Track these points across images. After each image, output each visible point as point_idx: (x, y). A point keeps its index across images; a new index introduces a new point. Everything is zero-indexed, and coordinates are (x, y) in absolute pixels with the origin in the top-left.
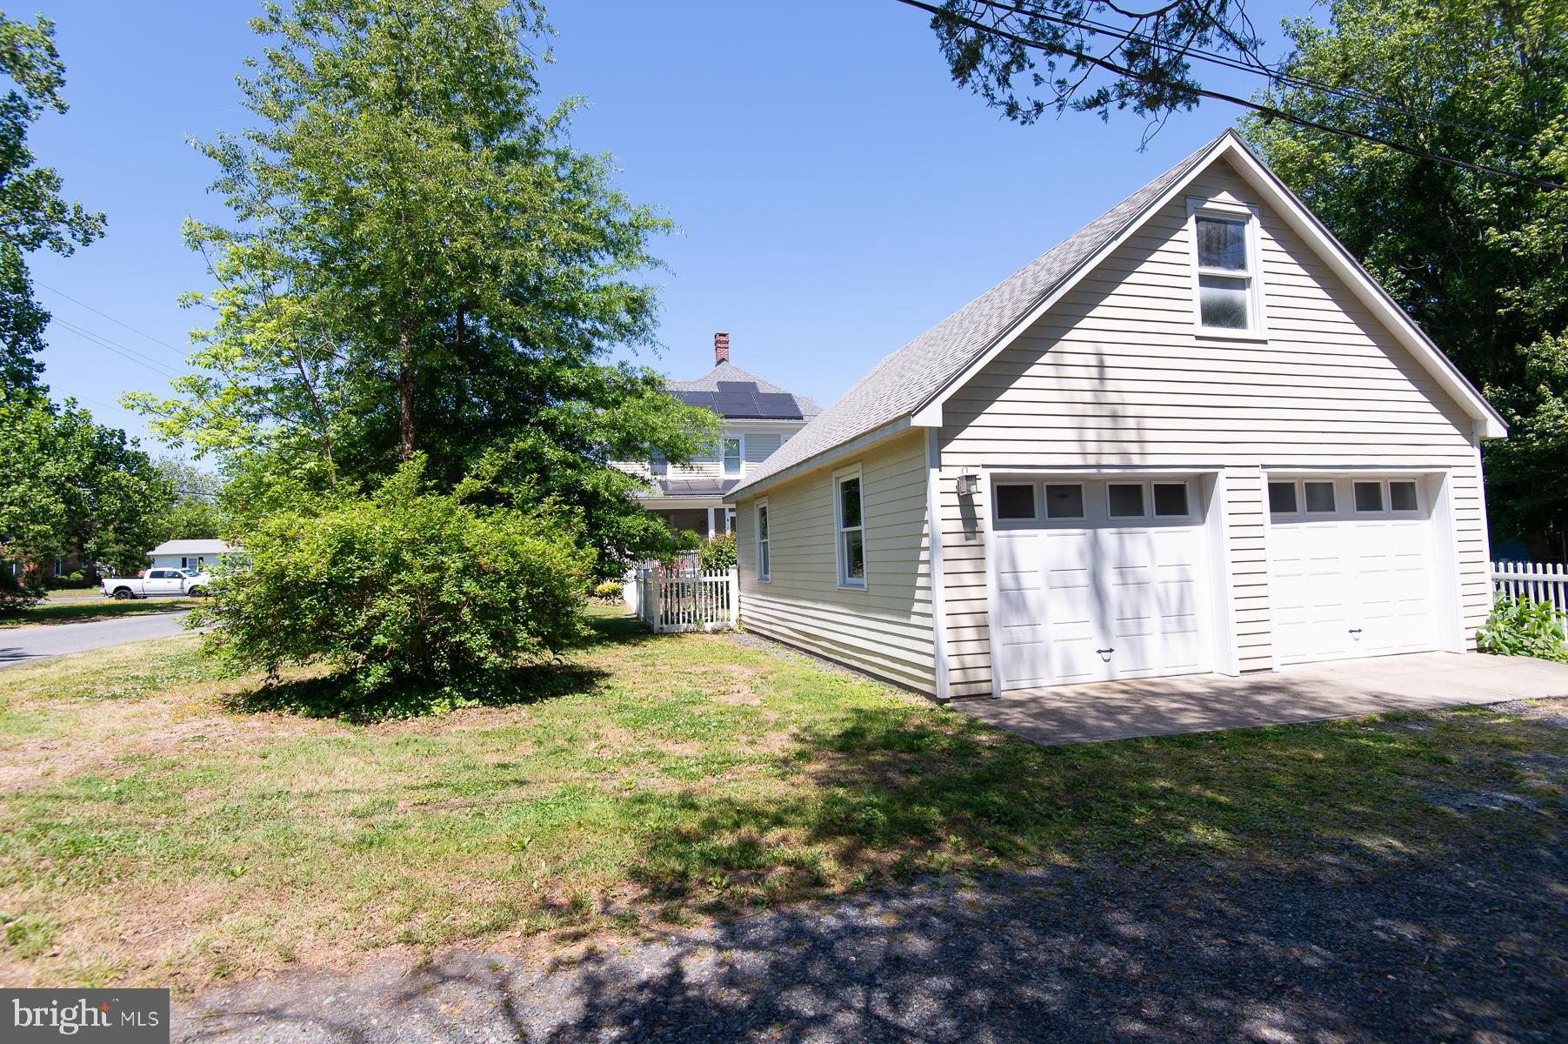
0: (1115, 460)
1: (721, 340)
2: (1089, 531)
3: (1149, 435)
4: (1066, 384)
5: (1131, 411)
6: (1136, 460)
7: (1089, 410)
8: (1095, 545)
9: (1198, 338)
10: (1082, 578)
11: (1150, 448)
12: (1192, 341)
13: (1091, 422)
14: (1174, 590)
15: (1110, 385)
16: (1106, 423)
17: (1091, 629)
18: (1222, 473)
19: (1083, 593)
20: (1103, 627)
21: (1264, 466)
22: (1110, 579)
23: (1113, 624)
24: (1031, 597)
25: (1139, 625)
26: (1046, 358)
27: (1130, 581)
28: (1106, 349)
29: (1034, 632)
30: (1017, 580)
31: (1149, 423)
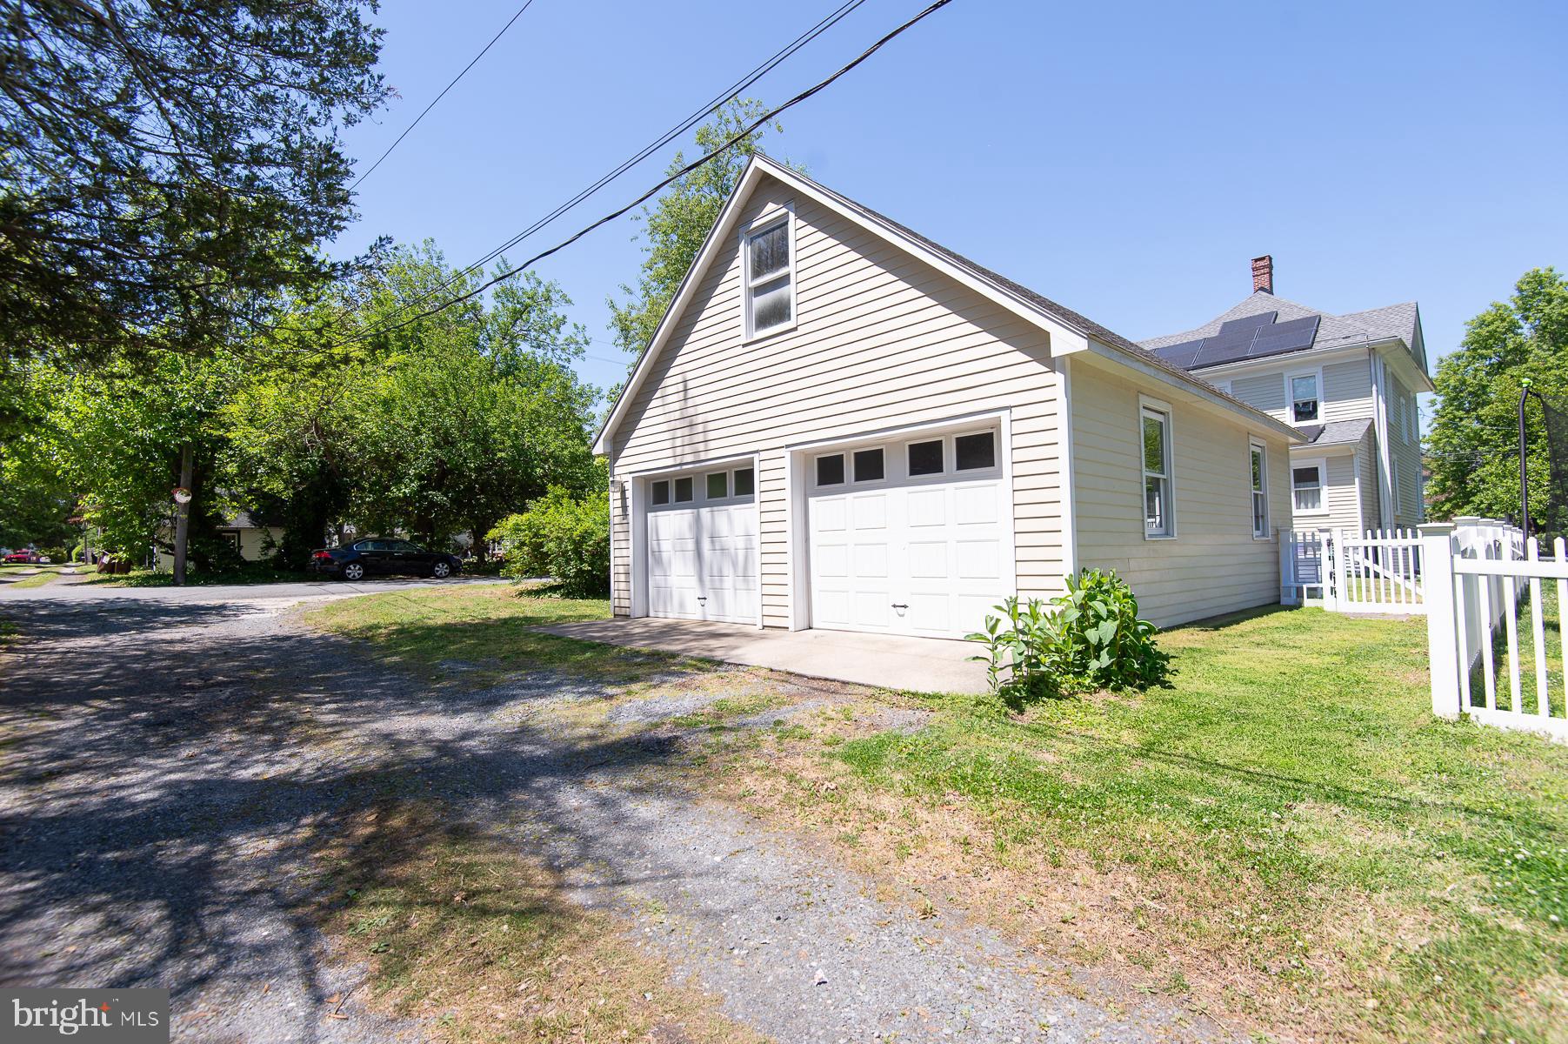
0: (689, 458)
1: (1264, 267)
2: (695, 511)
3: (711, 435)
4: (668, 409)
5: (700, 419)
6: (703, 456)
7: (678, 424)
8: (698, 519)
9: (744, 346)
10: (691, 545)
11: (712, 445)
12: (740, 350)
13: (679, 433)
14: (741, 554)
15: (690, 403)
16: (686, 431)
17: (694, 581)
18: (756, 457)
19: (691, 555)
20: (701, 580)
21: (787, 446)
22: (706, 545)
23: (707, 579)
24: (665, 556)
25: (721, 581)
26: (658, 394)
27: (717, 548)
28: (689, 376)
29: (666, 580)
30: (659, 545)
31: (711, 426)
